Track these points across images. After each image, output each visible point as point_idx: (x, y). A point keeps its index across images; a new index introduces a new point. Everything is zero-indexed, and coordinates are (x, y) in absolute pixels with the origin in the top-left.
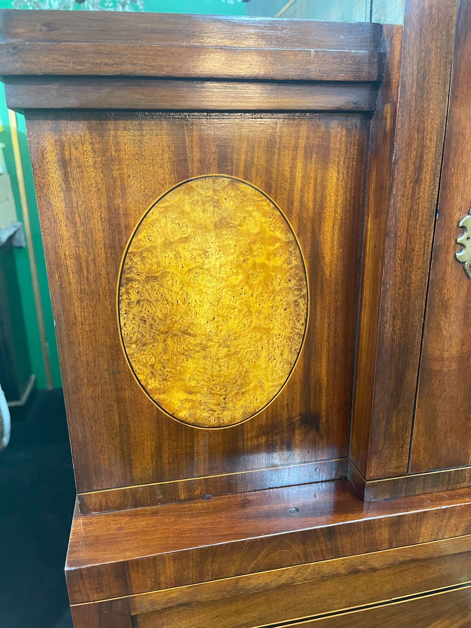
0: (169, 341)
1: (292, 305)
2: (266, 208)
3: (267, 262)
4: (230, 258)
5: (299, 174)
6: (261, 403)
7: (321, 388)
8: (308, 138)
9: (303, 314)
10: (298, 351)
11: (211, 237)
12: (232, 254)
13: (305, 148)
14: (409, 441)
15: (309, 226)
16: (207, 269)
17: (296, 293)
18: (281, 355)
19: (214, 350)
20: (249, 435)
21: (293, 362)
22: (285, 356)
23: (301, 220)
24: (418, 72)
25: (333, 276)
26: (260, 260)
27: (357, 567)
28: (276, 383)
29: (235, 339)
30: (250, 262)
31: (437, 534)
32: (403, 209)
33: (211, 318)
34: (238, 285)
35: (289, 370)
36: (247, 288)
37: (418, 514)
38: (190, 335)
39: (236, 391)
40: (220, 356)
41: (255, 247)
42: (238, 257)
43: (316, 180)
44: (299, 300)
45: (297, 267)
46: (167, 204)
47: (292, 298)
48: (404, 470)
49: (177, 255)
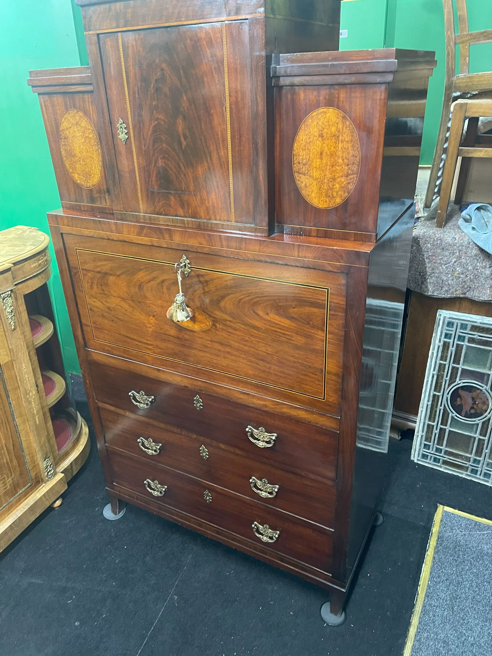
0: (72, 158)
1: (97, 150)
2: (86, 119)
3: (89, 136)
4: (80, 134)
5: (91, 109)
6: (96, 182)
8: (90, 99)
9: (100, 154)
10: (101, 166)
11: (75, 127)
16: (76, 137)
17: (97, 146)
19: (82, 162)
20: (95, 193)
21: (101, 170)
22: (99, 168)
23: (94, 123)
24: (96, 82)
27: (109, 237)
28: (98, 176)
29: (86, 159)
30: (85, 135)
33: (79, 152)
34: (83, 142)
35: (100, 173)
36: (85, 143)
38: (76, 156)
39: (89, 177)
40: (83, 164)
41: (85, 131)
42: (82, 134)
44: (99, 149)
45: (96, 138)
46: (65, 117)
47: (97, 148)
48: (122, 209)
49: (69, 132)
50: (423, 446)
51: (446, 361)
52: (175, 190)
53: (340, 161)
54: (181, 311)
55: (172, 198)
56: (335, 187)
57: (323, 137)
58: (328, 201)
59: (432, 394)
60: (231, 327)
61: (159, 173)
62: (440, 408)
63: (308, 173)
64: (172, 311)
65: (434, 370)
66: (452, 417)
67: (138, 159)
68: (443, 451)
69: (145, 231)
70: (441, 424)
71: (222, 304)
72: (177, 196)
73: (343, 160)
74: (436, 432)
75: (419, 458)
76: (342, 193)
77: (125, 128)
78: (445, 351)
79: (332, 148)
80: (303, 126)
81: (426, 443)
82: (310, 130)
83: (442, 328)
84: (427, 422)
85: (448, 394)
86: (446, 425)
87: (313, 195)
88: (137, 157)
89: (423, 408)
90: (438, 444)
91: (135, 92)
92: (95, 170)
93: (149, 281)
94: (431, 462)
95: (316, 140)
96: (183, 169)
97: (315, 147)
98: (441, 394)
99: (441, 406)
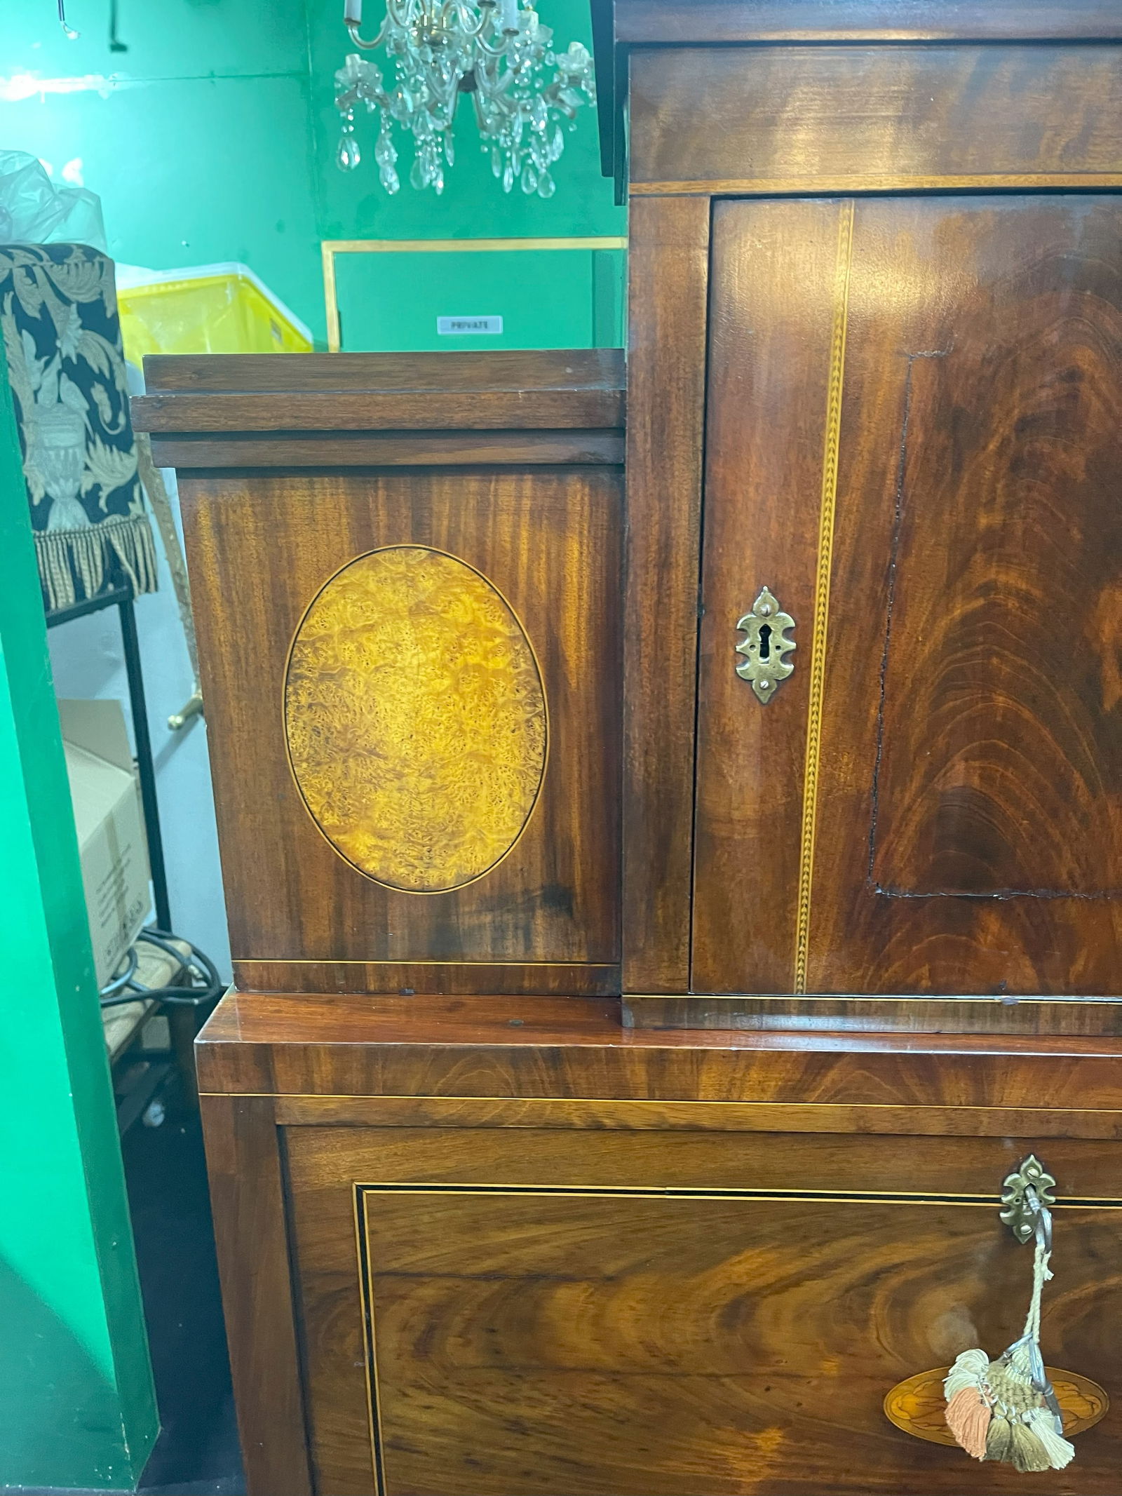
0: (351, 762)
1: (523, 726)
2: (480, 590)
3: (484, 663)
4: (432, 655)
5: (524, 546)
6: (484, 863)
7: (572, 853)
8: (534, 498)
9: (540, 740)
10: (535, 792)
11: (405, 625)
12: (434, 650)
13: (532, 512)
14: (687, 940)
15: (542, 616)
16: (401, 669)
17: (528, 709)
18: (510, 795)
19: (412, 780)
20: (467, 909)
21: (528, 808)
22: (516, 798)
23: (530, 609)
24: (652, 423)
25: (582, 687)
26: (473, 660)
27: (600, 1119)
28: (504, 837)
29: (442, 767)
30: (460, 661)
31: (729, 1091)
32: (646, 603)
33: (407, 734)
34: (443, 692)
35: (523, 819)
36: (456, 697)
37: (692, 1050)
38: (379, 756)
39: (445, 842)
40: (421, 789)
41: (465, 642)
42: (442, 654)
43: (549, 554)
44: (534, 719)
45: (527, 672)
46: (345, 581)
47: (522, 715)
48: (683, 985)
49: (360, 648)
52: (1015, 887)
55: (993, 924)
61: (940, 817)
67: (829, 760)
72: (1020, 910)
77: (787, 632)
92: (490, 812)
93: (797, 1284)
96: (1083, 796)
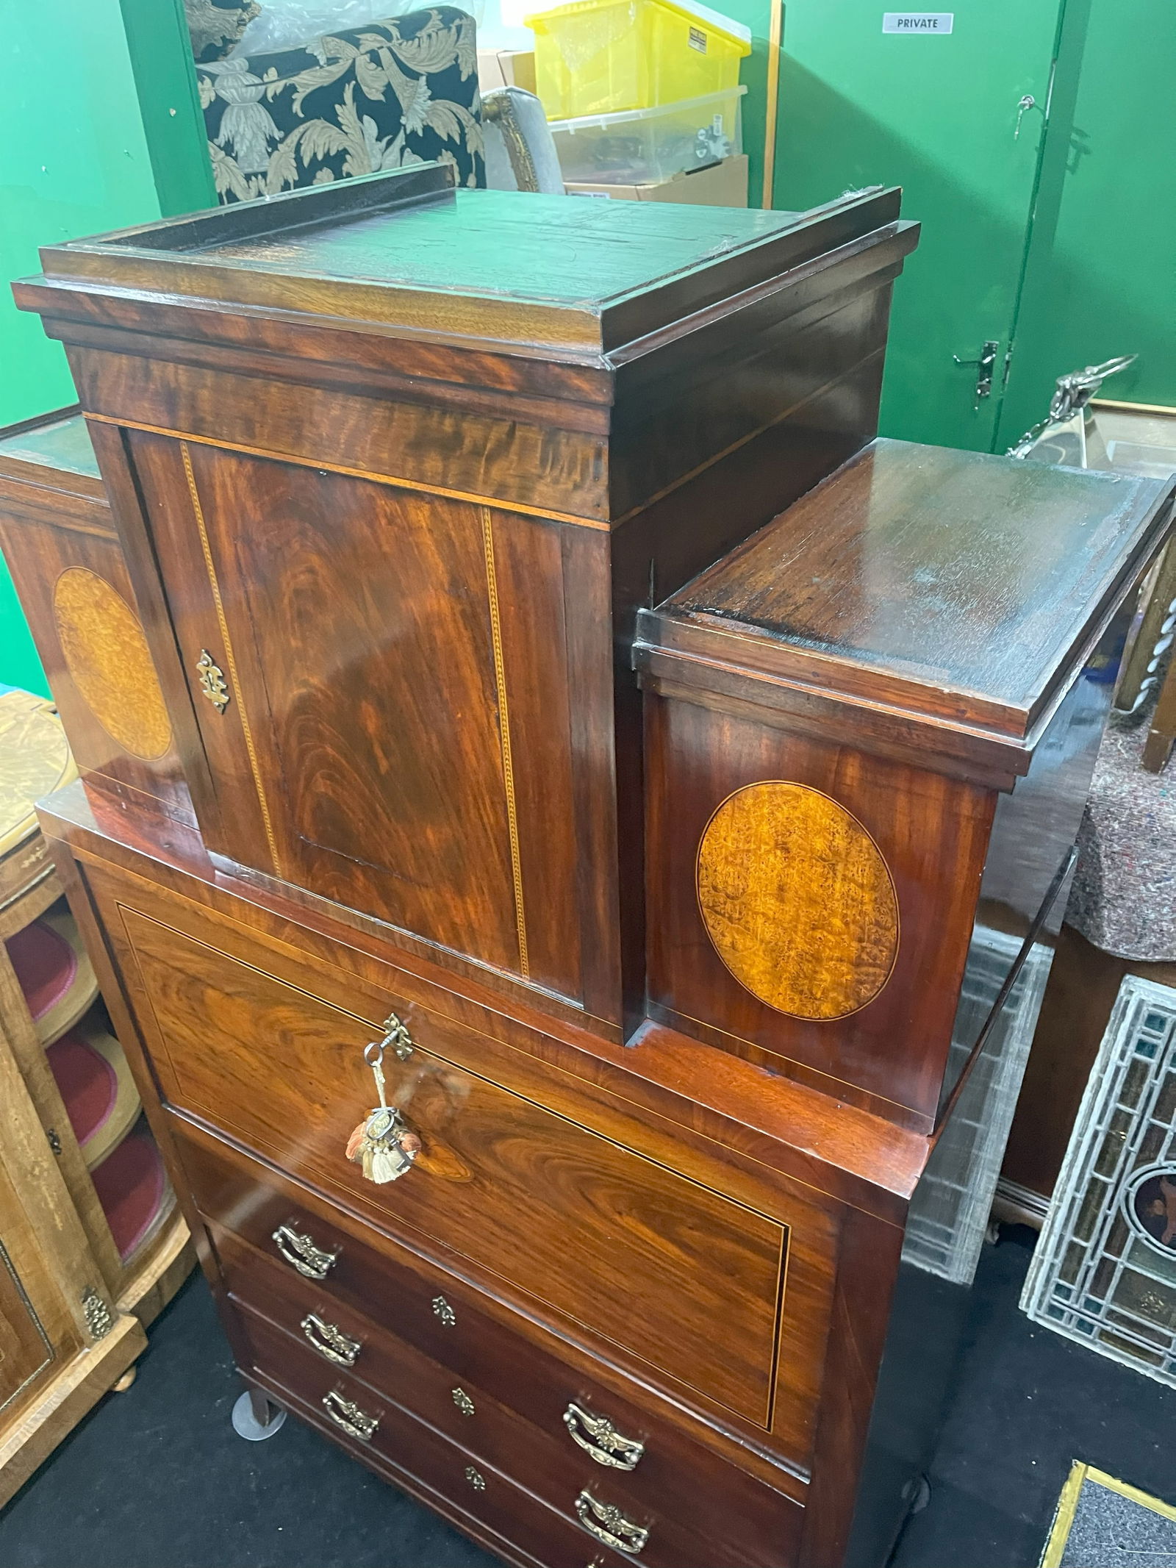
2: (119, 602)
3: (131, 642)
4: (109, 631)
11: (94, 612)
12: (109, 628)
16: (99, 634)
22: (163, 721)
26: (126, 639)
27: (197, 911)
29: (129, 693)
30: (121, 638)
33: (111, 670)
34: (119, 653)
36: (125, 657)
38: (103, 678)
39: (141, 734)
41: (121, 628)
42: (113, 632)
45: (150, 653)
46: (64, 580)
49: (80, 618)
50: (1052, 1288)
51: (1133, 1105)
52: (365, 859)
53: (837, 922)
54: (386, 1150)
55: (360, 876)
56: (819, 976)
57: (787, 851)
58: (797, 1001)
59: (1087, 1176)
60: (522, 1200)
61: (319, 806)
62: (1106, 1213)
63: (739, 919)
64: (362, 1147)
65: (1100, 1122)
66: (1136, 1240)
67: (259, 757)
68: (1103, 1311)
69: (287, 930)
70: (1107, 1249)
71: (499, 1147)
72: (371, 873)
73: (847, 924)
74: (1091, 1264)
75: (1040, 1313)
76: (841, 998)
77: (219, 678)
78: (1135, 1083)
79: (814, 886)
80: (728, 807)
81: (1062, 1282)
82: (749, 823)
83: (1133, 1024)
84: (1069, 1236)
85: (1131, 1185)
86: (1118, 1254)
87: (754, 971)
88: (256, 753)
89: (1061, 1200)
90: (1092, 1291)
91: (241, 603)
92: (155, 725)
93: (307, 1034)
94: (1069, 1327)
95: (768, 852)
97: (763, 866)
98: (1113, 1180)
99: (1109, 1208)
